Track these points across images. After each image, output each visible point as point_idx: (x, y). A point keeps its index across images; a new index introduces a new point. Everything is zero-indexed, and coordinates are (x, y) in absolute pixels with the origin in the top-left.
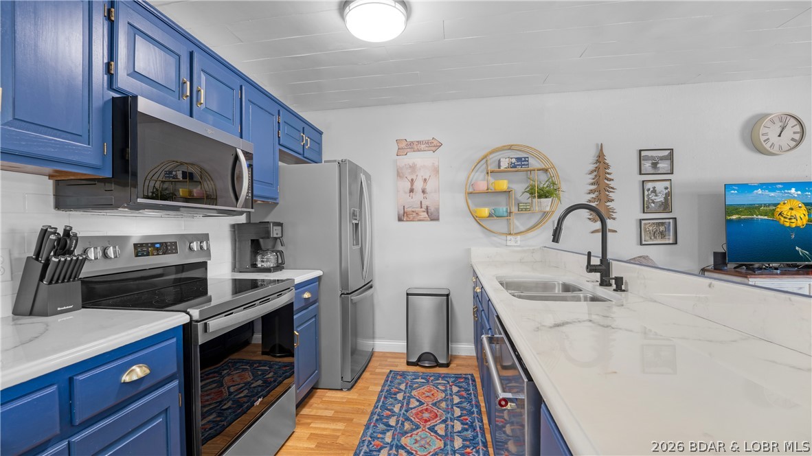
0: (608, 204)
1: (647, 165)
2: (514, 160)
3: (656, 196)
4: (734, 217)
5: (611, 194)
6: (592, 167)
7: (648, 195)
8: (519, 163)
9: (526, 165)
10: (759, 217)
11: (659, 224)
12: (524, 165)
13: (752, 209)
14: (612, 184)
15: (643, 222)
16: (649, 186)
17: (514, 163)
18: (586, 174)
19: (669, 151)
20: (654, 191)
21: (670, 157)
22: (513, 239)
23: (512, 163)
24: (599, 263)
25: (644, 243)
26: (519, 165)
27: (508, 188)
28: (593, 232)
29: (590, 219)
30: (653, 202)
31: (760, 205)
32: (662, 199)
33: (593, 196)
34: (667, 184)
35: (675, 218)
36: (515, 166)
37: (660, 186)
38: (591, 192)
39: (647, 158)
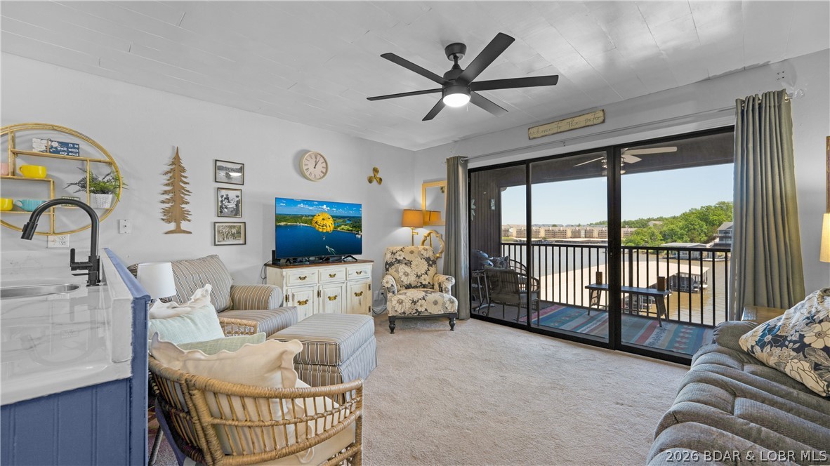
0: (183, 206)
1: (222, 174)
2: (55, 144)
3: (229, 202)
4: (282, 224)
5: (186, 197)
6: (168, 168)
7: (222, 201)
8: (65, 149)
9: (76, 153)
10: (302, 224)
11: (231, 227)
12: (72, 152)
13: (296, 218)
14: (187, 187)
15: (217, 225)
16: (224, 193)
17: (56, 148)
18: (161, 174)
19: (241, 165)
20: (227, 198)
21: (241, 170)
22: (57, 239)
23: (52, 147)
24: (87, 261)
25: (217, 243)
26: (63, 151)
27: (48, 176)
28: (166, 233)
29: (163, 220)
30: (226, 208)
31: (302, 216)
32: (234, 206)
33: (168, 197)
34: (238, 193)
35: (245, 223)
36: (57, 152)
37: (232, 194)
38: (165, 192)
39: (221, 168)
